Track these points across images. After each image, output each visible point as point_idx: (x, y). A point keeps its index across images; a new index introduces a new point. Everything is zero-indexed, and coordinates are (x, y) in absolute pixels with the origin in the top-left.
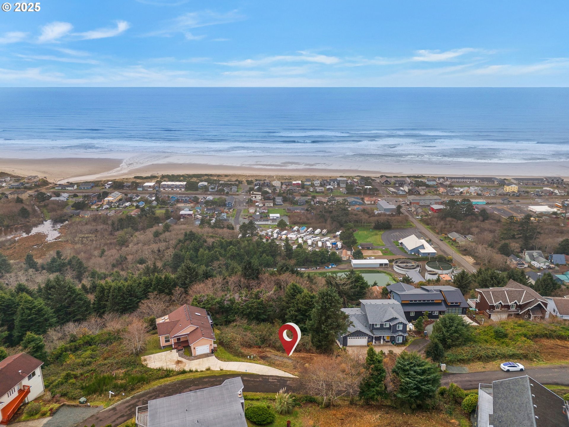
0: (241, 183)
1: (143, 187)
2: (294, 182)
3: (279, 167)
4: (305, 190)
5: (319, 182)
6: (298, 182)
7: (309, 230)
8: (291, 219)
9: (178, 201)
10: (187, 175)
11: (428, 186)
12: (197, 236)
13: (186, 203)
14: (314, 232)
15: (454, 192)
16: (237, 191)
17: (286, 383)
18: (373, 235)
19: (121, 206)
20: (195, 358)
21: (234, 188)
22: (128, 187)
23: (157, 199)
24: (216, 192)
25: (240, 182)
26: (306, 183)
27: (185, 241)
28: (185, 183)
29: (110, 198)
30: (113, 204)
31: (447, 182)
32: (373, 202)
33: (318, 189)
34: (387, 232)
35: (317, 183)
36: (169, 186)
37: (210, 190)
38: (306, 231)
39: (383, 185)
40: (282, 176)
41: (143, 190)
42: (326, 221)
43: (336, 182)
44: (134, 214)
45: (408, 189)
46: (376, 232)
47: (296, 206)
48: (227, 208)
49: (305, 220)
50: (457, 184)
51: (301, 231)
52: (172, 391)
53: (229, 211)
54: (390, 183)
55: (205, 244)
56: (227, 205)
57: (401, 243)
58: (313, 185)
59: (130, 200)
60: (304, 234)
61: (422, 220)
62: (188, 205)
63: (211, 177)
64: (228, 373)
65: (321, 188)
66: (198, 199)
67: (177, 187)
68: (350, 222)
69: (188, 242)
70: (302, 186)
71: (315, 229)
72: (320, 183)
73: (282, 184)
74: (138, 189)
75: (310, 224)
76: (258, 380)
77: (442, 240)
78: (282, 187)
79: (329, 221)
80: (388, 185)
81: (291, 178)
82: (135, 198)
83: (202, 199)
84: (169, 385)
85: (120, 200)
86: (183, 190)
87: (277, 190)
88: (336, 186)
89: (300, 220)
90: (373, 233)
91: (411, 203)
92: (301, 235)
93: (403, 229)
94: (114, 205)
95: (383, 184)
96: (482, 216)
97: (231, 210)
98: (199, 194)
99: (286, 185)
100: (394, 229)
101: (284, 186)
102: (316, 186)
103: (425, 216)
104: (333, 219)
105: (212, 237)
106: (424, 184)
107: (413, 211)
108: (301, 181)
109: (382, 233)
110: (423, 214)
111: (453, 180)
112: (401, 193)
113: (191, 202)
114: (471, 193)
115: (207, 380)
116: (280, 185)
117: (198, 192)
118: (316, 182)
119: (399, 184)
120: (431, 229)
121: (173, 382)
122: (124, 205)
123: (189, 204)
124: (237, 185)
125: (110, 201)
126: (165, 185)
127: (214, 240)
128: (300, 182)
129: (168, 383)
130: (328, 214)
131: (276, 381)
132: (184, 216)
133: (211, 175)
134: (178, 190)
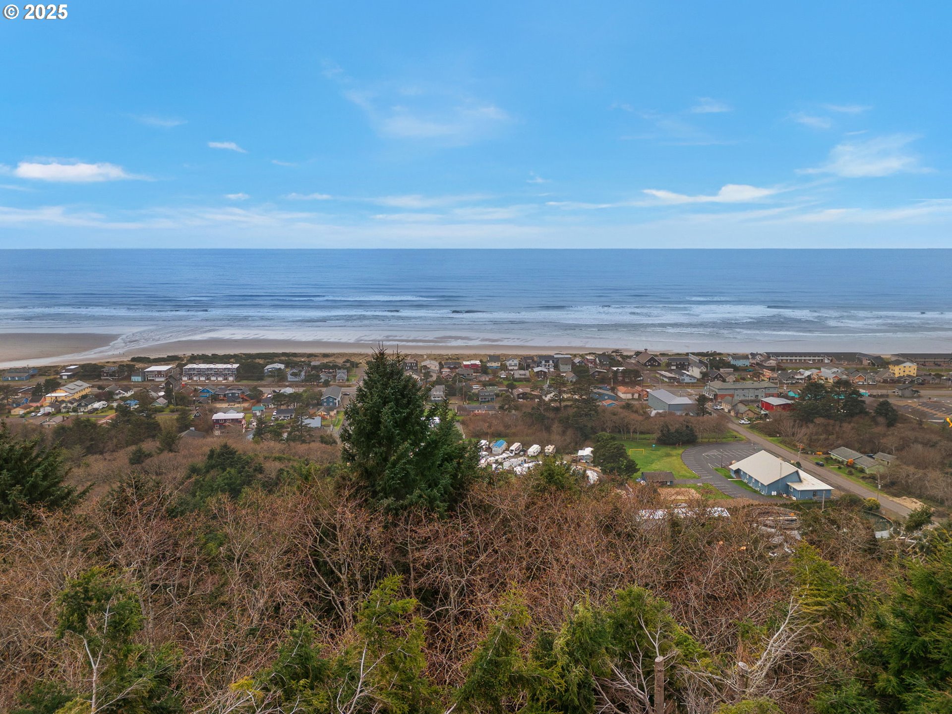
0: (357, 367)
1: (144, 375)
2: (465, 363)
3: (432, 344)
4: (491, 377)
5: (516, 362)
6: (473, 362)
7: (513, 448)
8: (468, 426)
9: (215, 398)
10: (244, 354)
11: (736, 369)
12: (240, 458)
13: (234, 401)
14: (525, 451)
15: (793, 378)
16: (348, 380)
18: (662, 457)
19: (82, 410)
21: (341, 374)
22: (111, 376)
23: (168, 396)
24: (302, 381)
25: (355, 365)
26: (489, 365)
27: (208, 472)
28: (236, 366)
29: (60, 394)
30: (64, 405)
31: (771, 361)
32: (636, 396)
33: (518, 374)
34: (692, 451)
35: (512, 364)
36: (200, 372)
37: (290, 378)
38: (507, 449)
39: (645, 368)
40: (439, 355)
41: (144, 380)
42: (548, 429)
43: (551, 362)
44: (107, 423)
45: (701, 373)
46: (667, 450)
47: (475, 404)
48: (323, 408)
49: (501, 428)
50: (790, 366)
51: (495, 449)
53: (328, 414)
54: (659, 364)
55: (260, 476)
56: (325, 404)
57: (738, 471)
58: (504, 367)
59: (109, 397)
60: (505, 455)
61: (752, 427)
62: (237, 405)
63: (295, 359)
65: (522, 372)
66: (261, 393)
67: (218, 373)
68: (604, 430)
69: (213, 473)
70: (484, 370)
71: (526, 445)
72: (520, 364)
73: (441, 366)
74: (134, 378)
75: (514, 434)
77: (822, 465)
78: (441, 373)
79: (556, 427)
80: (654, 368)
81: (458, 358)
82: (120, 393)
83: (269, 394)
85: (84, 397)
86: (231, 379)
87: (431, 376)
88: (552, 370)
89: (490, 427)
90: (659, 453)
91: (716, 396)
92: (497, 457)
93: (722, 443)
94: (65, 408)
95: (645, 365)
96: (881, 414)
97: (332, 413)
98: (264, 386)
99: (449, 368)
100: (702, 444)
101: (446, 371)
102: (511, 370)
103: (757, 419)
104: (566, 424)
105: (280, 459)
106: (728, 365)
107: (726, 410)
108: (481, 361)
109: (680, 451)
110: (751, 415)
111: (780, 358)
112: (687, 380)
113: (244, 400)
114: (826, 379)
116: (438, 368)
117: (263, 383)
118: (510, 362)
119: (677, 366)
120: (783, 442)
122: (90, 407)
123: (239, 403)
124: (349, 370)
125: (60, 400)
126: (194, 369)
127: (282, 466)
128: (478, 362)
130: (551, 415)
132: (221, 423)
133: (295, 355)
134: (220, 379)
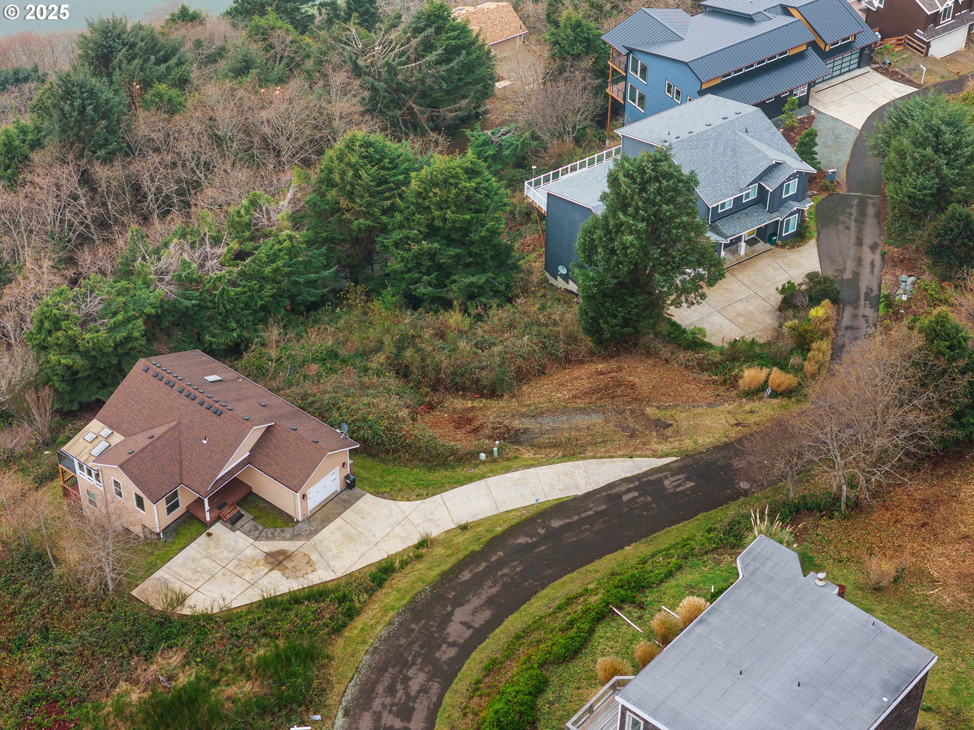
17: (664, 488)
20: (315, 525)
52: (422, 647)
64: (499, 530)
76: (591, 513)
84: (392, 636)
115: (466, 576)
121: (390, 623)
129: (381, 630)
131: (636, 494)
